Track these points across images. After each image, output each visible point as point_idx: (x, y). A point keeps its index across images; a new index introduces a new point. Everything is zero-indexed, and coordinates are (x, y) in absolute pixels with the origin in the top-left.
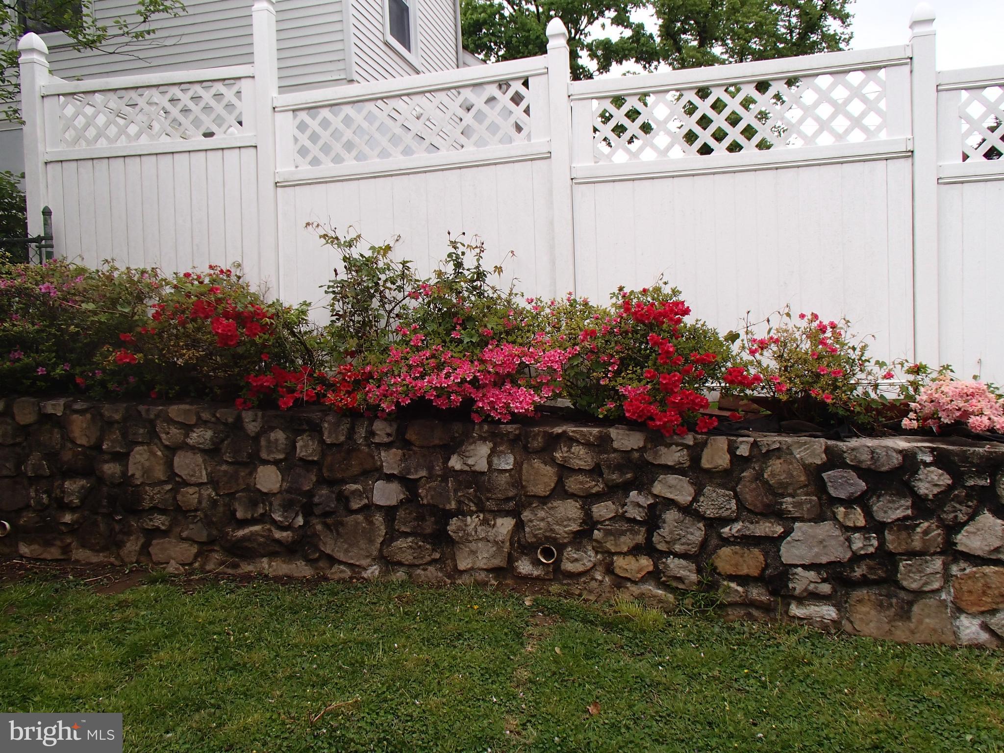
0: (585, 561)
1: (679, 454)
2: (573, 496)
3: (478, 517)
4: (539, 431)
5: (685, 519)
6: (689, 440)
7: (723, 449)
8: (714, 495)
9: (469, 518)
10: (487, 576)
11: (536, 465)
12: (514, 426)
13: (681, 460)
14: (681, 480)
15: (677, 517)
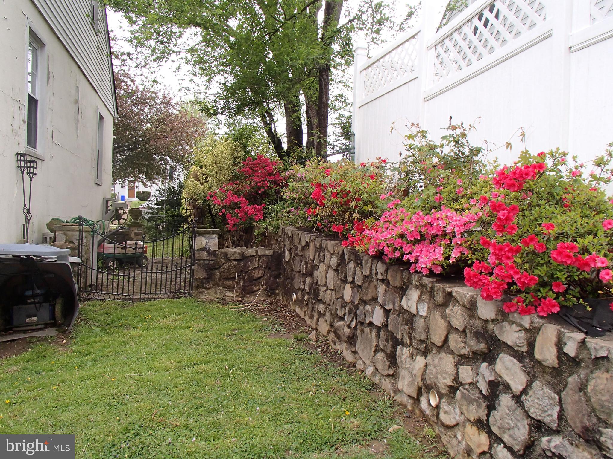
0: (452, 416)
1: (517, 335)
2: (452, 352)
3: (409, 350)
4: (440, 287)
5: (516, 409)
6: (526, 321)
7: (551, 342)
8: (541, 392)
9: (405, 348)
10: (407, 401)
11: (437, 317)
12: (430, 279)
13: (518, 341)
14: (514, 364)
15: (509, 404)
